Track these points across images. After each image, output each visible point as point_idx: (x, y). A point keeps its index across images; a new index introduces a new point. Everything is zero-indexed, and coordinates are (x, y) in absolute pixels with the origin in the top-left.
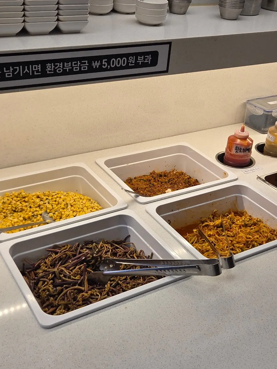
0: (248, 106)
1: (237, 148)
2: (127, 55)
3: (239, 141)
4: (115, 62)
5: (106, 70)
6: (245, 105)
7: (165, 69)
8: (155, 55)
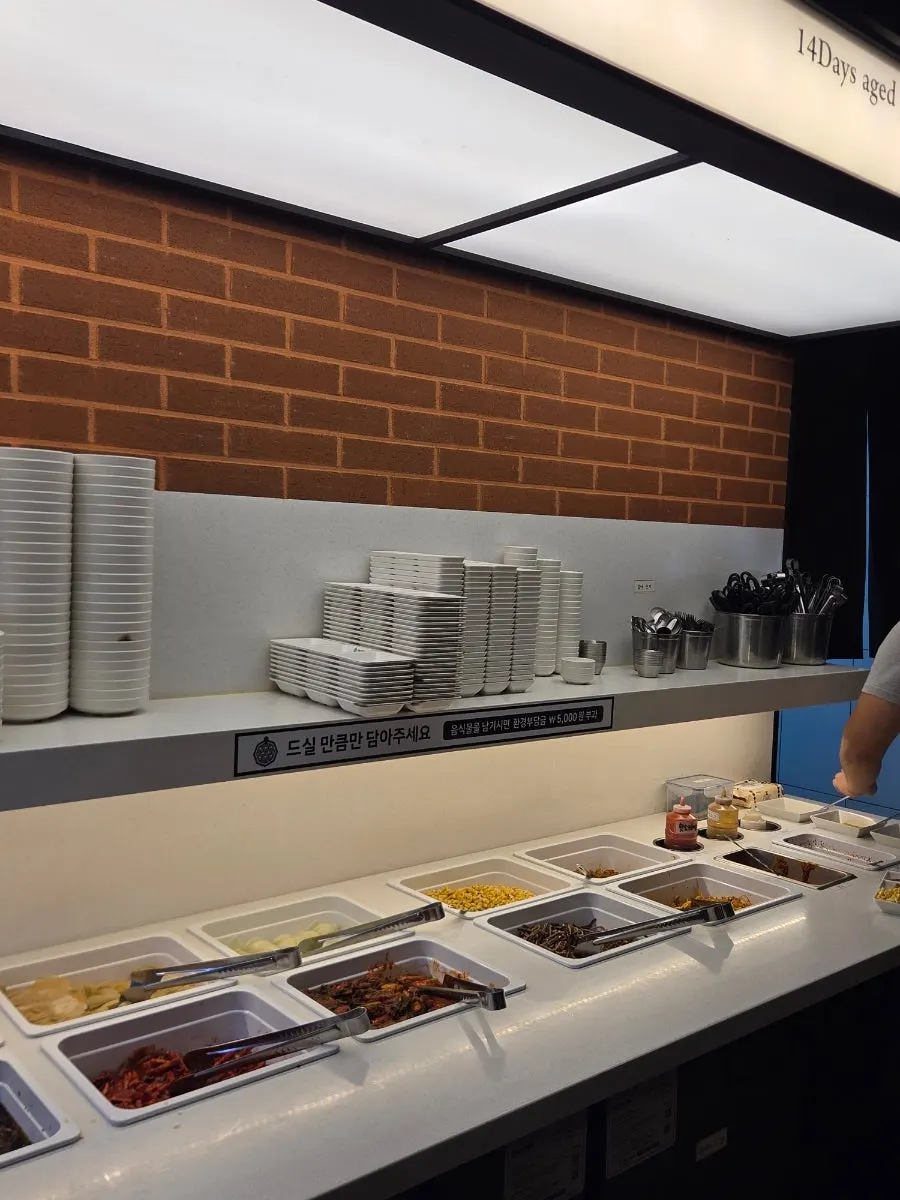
0: (670, 787)
1: (681, 826)
2: (577, 710)
3: (681, 817)
4: (572, 717)
5: (560, 725)
6: (665, 787)
7: (609, 725)
8: (600, 709)
